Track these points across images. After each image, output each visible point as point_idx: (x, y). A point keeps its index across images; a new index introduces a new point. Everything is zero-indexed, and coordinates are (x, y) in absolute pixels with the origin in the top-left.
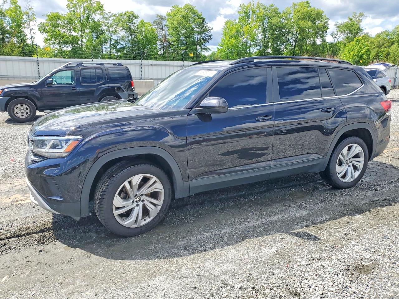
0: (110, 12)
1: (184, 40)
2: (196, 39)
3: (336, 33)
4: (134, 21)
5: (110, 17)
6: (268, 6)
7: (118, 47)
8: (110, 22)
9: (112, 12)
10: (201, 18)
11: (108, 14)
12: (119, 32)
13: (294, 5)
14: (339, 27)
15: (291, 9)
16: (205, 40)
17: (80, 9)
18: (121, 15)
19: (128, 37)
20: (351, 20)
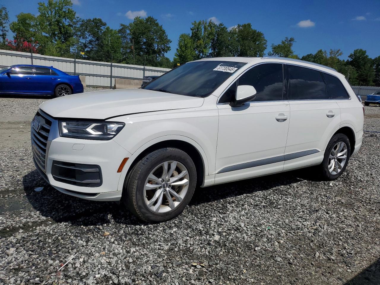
0: (78, 17)
1: (145, 48)
2: (156, 48)
3: (272, 52)
4: (101, 28)
5: (77, 22)
6: (218, 25)
7: (86, 50)
8: (78, 26)
9: (80, 17)
10: (162, 30)
11: (77, 19)
12: (88, 37)
13: (239, 26)
14: (275, 48)
15: (237, 30)
16: (163, 50)
17: (51, 12)
18: (90, 20)
19: (96, 41)
20: (283, 43)
